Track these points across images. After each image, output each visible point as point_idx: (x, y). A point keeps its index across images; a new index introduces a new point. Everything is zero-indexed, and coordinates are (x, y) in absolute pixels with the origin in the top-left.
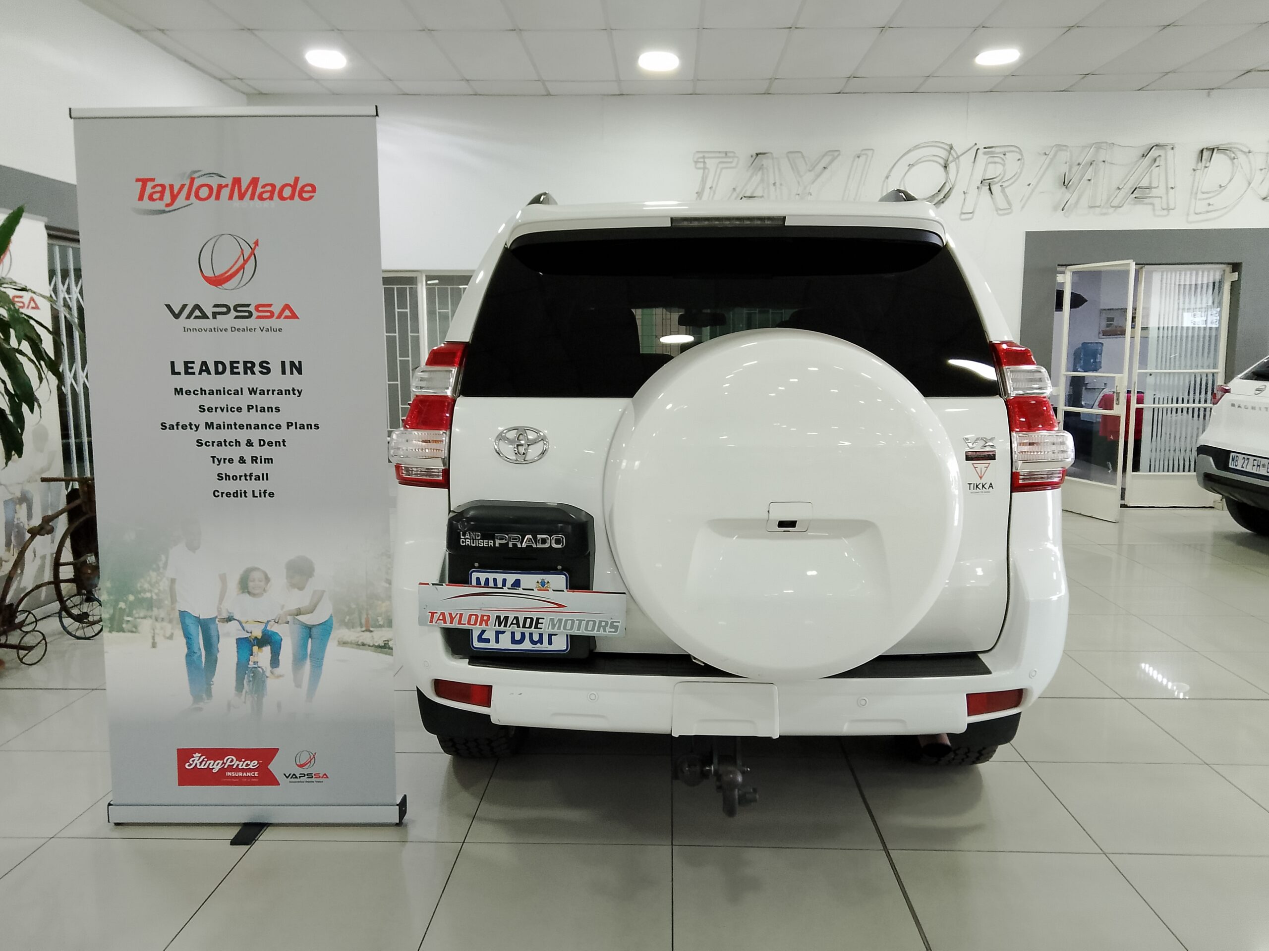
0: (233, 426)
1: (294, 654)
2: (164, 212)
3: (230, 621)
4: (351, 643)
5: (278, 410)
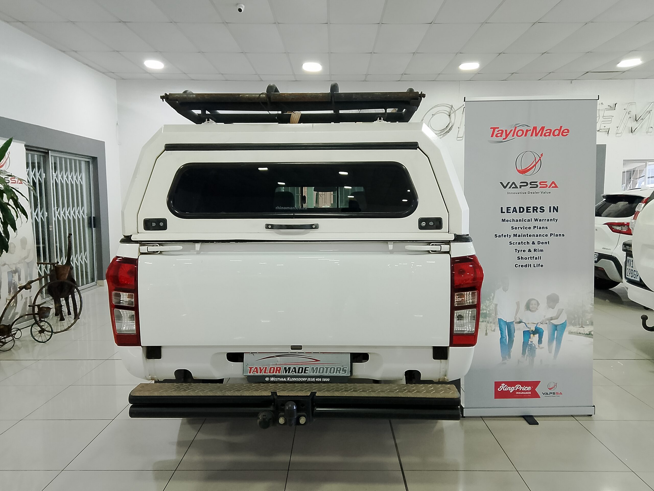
0: (526, 236)
1: (549, 338)
2: (502, 142)
3: (521, 323)
4: (574, 332)
5: (547, 228)
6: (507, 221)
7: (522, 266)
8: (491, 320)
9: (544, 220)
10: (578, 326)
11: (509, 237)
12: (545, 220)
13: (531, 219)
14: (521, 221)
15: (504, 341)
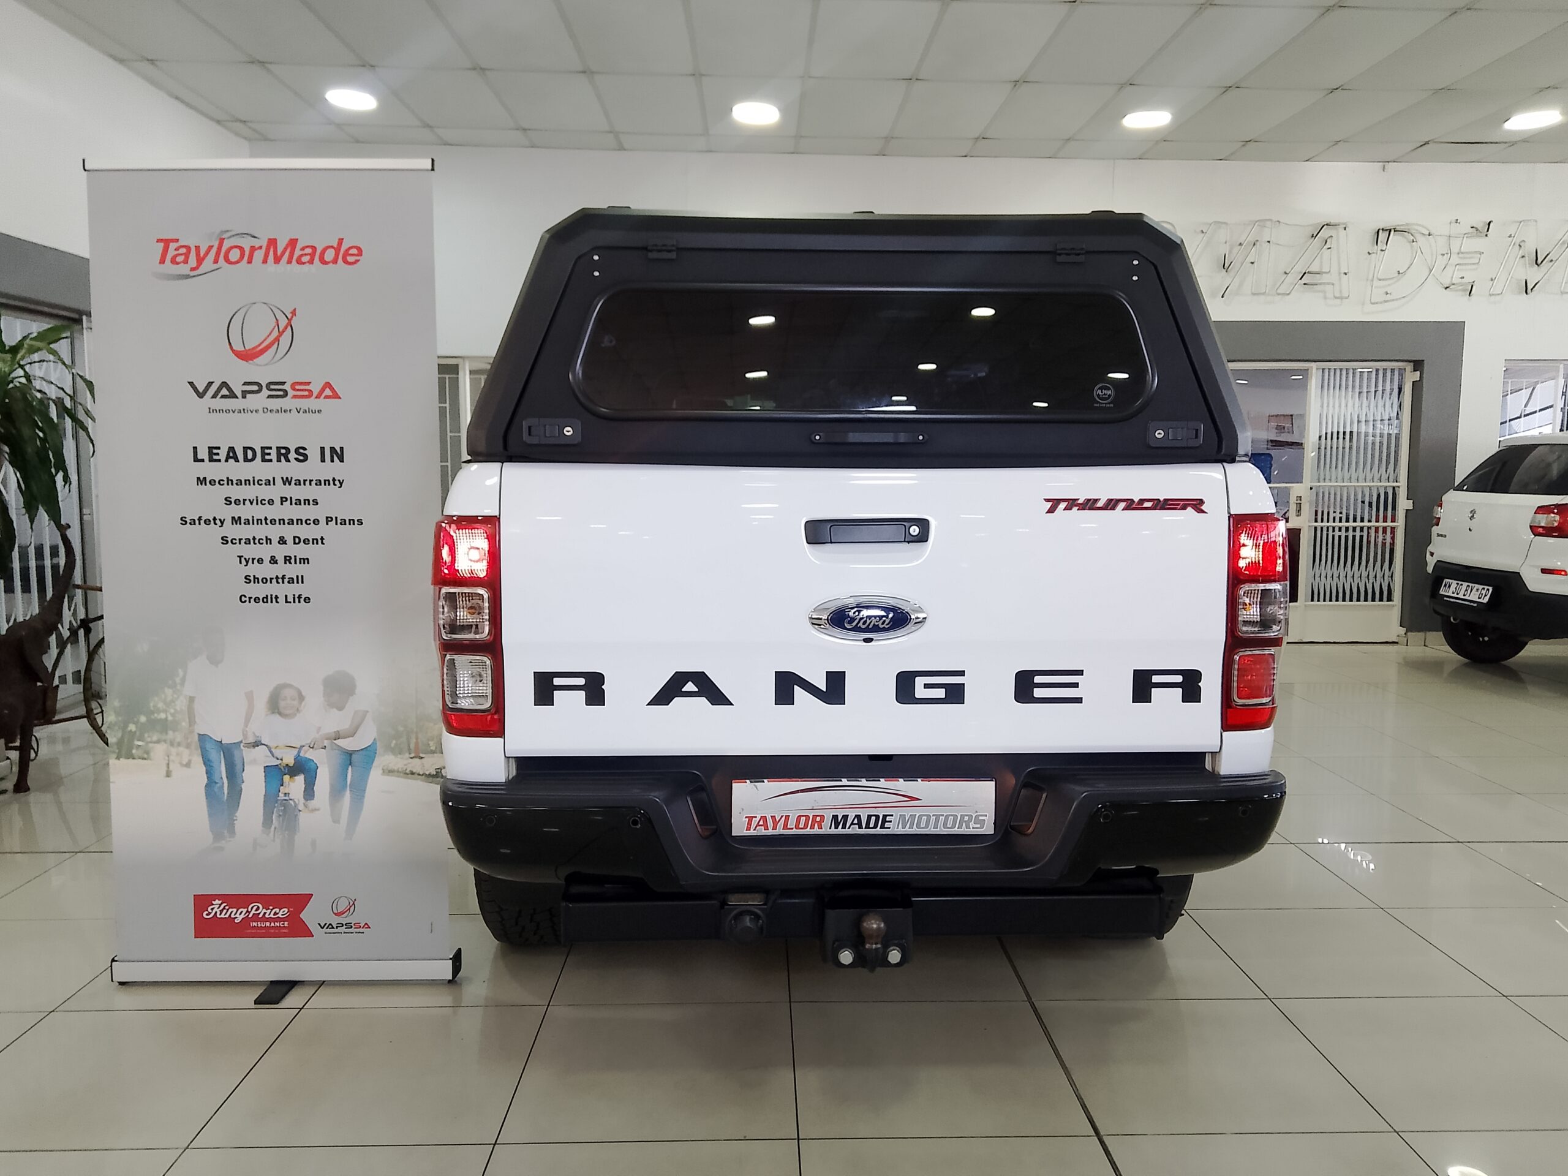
0: (264, 522)
1: (332, 786)
2: (188, 277)
3: (258, 746)
4: (398, 772)
5: (316, 502)
6: (213, 482)
7: (257, 600)
8: (179, 737)
9: (307, 483)
10: (407, 755)
11: (220, 525)
12: (311, 481)
13: (274, 478)
14: (249, 484)
15: (216, 790)
